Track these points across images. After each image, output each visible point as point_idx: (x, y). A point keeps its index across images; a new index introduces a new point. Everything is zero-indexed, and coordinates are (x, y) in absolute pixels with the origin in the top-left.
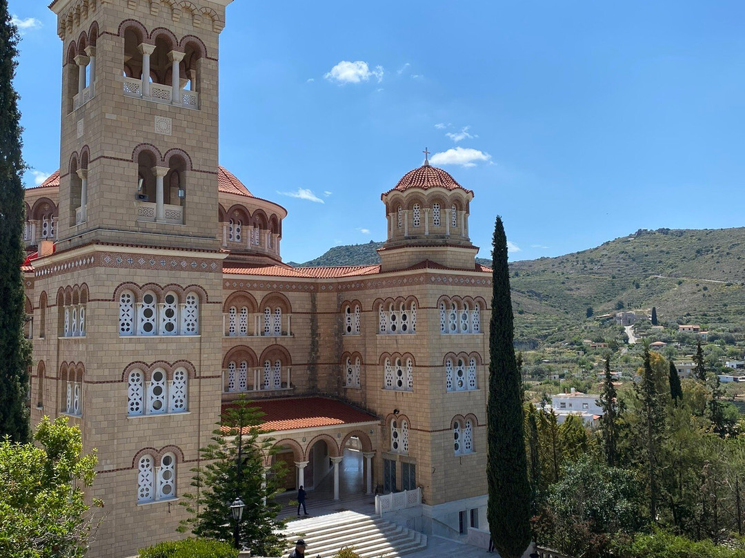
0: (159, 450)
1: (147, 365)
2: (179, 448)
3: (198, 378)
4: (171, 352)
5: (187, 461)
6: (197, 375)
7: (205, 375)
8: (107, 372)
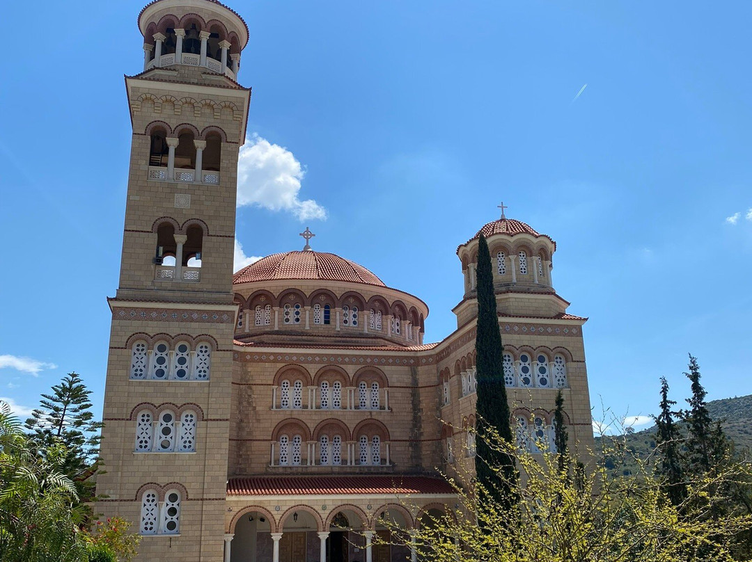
0: (163, 485)
1: (155, 406)
2: (183, 486)
3: (206, 420)
4: (179, 395)
5: (192, 500)
6: (205, 418)
7: (212, 418)
8: (115, 410)
